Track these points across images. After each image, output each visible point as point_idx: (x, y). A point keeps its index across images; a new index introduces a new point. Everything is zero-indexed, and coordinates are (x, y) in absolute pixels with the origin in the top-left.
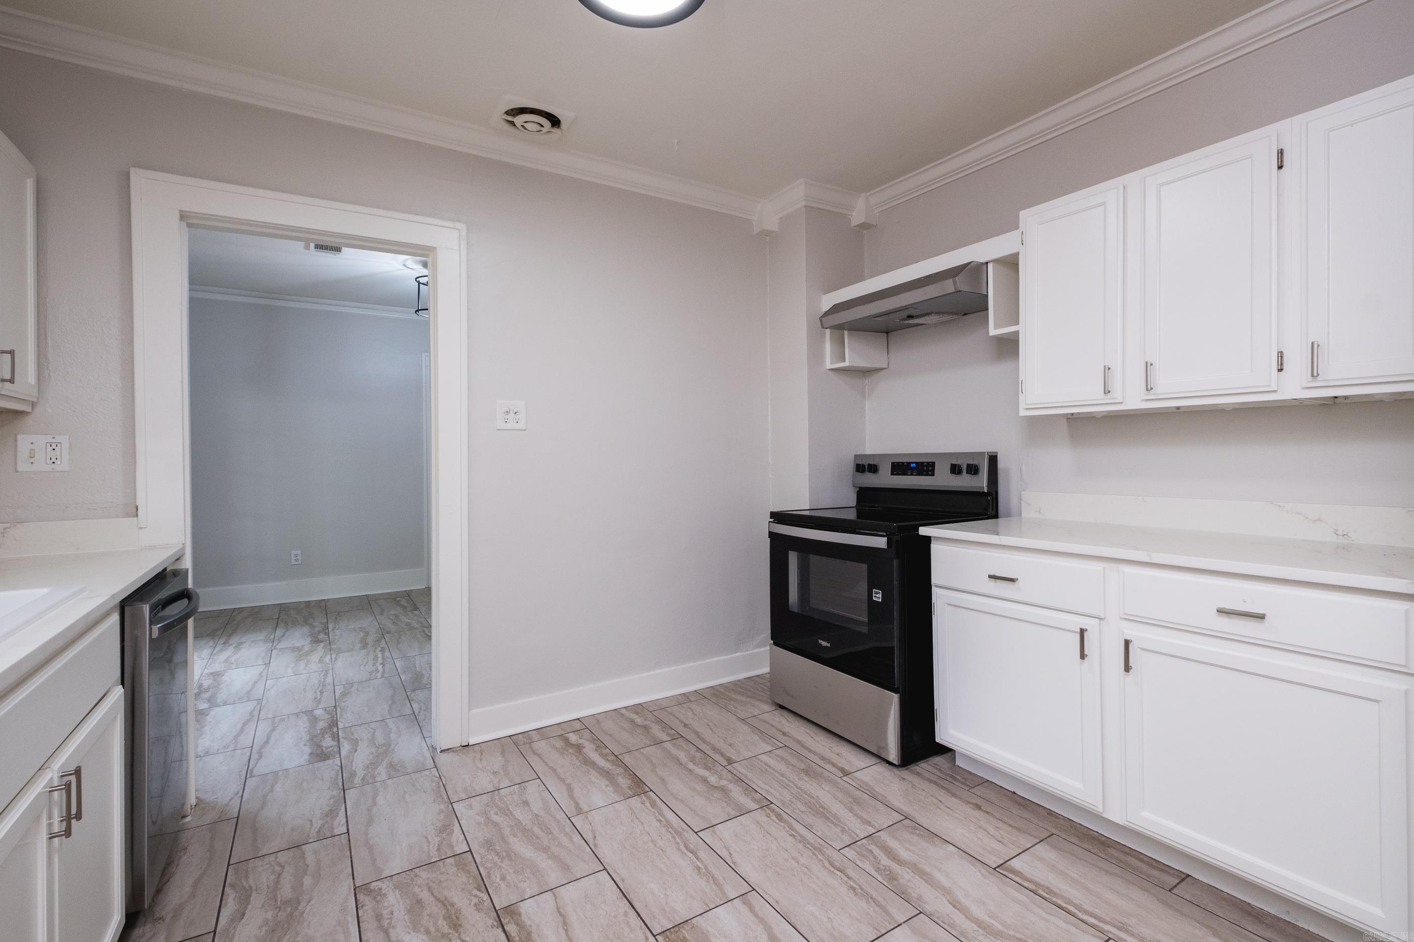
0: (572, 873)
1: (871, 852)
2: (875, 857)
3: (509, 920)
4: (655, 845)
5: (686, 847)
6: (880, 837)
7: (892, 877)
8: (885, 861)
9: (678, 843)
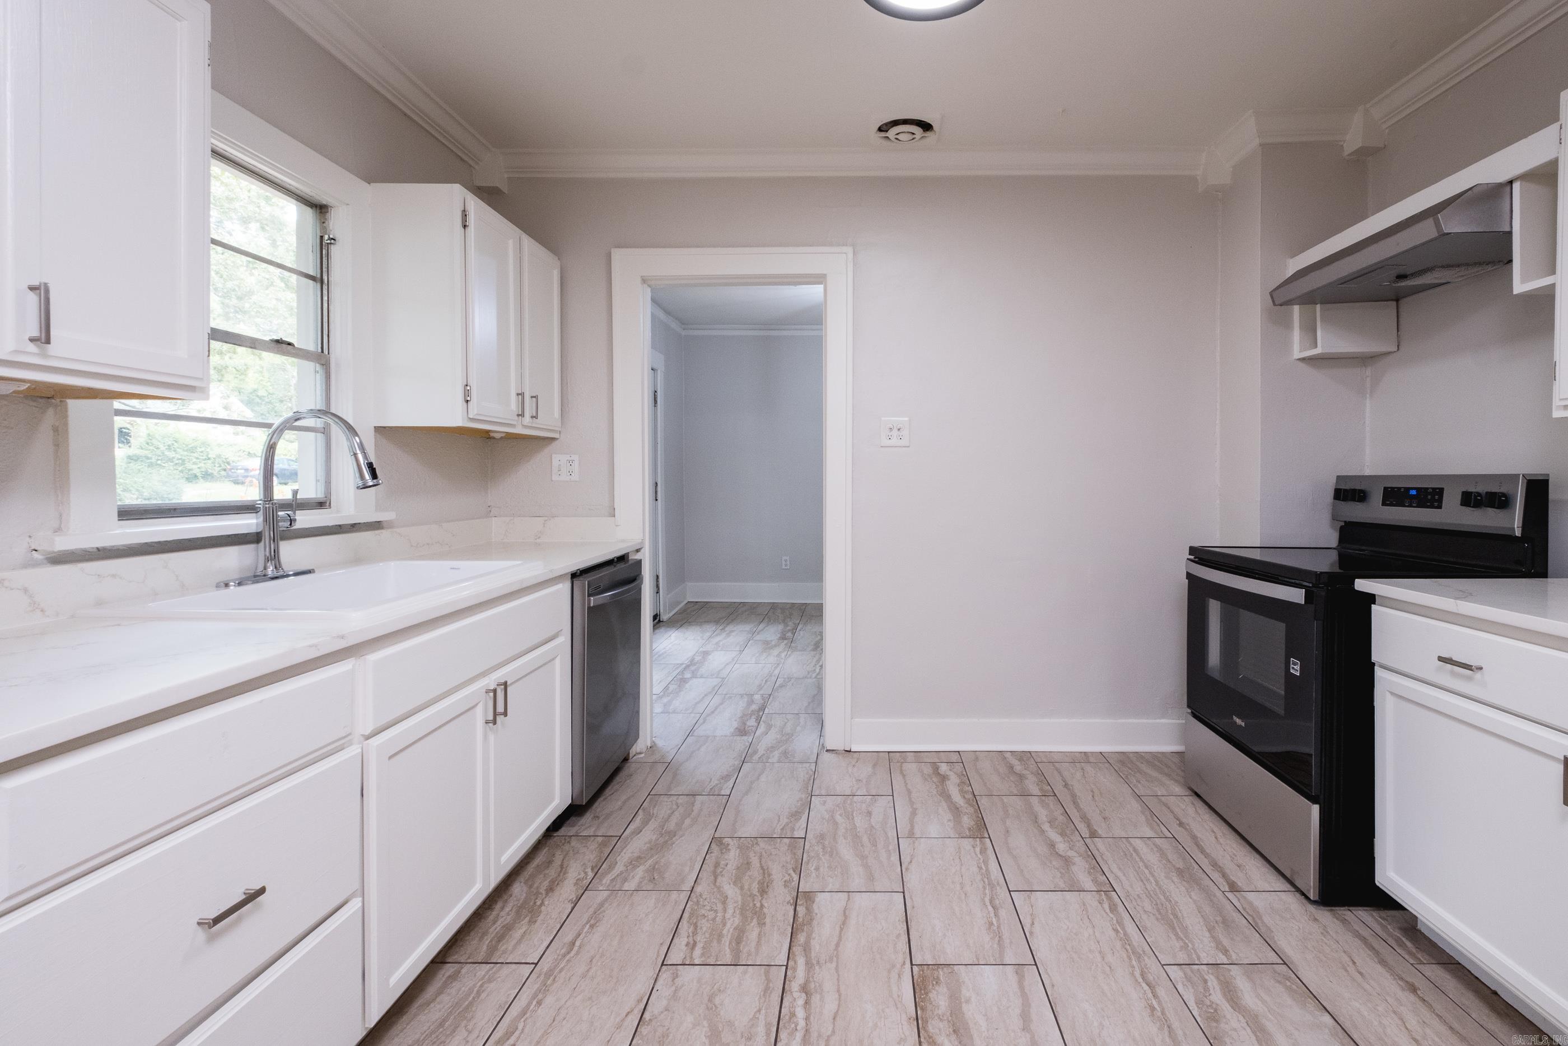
0: (873, 885)
1: (1205, 981)
2: (1206, 989)
3: (803, 903)
4: (962, 888)
5: (991, 902)
6: (1230, 970)
7: (1214, 1016)
8: (1217, 997)
9: (985, 894)
